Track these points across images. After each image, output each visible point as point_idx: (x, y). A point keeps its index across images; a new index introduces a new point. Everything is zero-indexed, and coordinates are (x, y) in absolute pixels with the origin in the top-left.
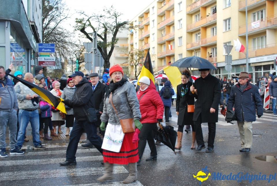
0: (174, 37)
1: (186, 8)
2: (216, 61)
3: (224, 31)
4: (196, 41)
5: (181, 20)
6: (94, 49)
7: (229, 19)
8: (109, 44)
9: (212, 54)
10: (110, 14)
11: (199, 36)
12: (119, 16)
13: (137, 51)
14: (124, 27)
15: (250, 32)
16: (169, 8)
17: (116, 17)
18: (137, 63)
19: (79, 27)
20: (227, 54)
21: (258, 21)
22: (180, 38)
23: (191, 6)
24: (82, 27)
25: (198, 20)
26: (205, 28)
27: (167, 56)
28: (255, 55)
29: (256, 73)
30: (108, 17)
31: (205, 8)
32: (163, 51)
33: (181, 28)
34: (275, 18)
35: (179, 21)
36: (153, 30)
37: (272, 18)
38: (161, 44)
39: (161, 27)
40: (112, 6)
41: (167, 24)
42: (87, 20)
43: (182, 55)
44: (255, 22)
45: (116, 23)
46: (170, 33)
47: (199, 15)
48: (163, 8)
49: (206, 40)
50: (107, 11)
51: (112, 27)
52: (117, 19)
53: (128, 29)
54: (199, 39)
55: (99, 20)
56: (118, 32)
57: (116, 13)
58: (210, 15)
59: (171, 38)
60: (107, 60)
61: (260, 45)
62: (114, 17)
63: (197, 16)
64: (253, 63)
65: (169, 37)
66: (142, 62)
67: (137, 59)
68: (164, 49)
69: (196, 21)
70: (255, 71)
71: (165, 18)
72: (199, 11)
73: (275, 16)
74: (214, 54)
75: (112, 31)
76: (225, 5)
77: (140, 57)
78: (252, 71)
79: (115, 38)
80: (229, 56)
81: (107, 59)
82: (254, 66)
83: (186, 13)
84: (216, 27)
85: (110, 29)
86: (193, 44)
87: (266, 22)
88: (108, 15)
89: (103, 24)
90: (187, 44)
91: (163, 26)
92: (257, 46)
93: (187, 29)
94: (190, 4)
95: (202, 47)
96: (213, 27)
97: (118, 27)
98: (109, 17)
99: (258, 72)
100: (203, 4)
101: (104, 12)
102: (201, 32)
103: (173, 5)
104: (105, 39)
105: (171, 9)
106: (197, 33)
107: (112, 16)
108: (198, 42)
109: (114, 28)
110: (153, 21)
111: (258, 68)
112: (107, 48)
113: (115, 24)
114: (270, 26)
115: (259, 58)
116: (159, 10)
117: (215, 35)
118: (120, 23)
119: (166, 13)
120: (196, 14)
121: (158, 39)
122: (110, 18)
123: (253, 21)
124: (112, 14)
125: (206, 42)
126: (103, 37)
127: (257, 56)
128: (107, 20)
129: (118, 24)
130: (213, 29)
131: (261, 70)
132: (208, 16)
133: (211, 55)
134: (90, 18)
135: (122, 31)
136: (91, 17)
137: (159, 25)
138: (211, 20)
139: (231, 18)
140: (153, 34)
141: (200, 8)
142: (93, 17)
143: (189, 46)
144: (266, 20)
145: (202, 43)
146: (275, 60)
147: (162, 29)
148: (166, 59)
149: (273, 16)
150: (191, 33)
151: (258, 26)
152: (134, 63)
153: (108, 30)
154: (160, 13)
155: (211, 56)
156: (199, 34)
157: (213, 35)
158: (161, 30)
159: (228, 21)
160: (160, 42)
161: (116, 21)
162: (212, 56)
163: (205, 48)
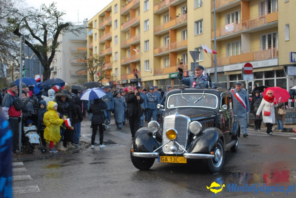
0: (140, 41)
1: (154, 7)
2: (187, 69)
3: (196, 34)
4: (165, 45)
5: (148, 20)
6: (22, 55)
7: (201, 21)
8: (49, 49)
9: (183, 61)
10: (50, 13)
11: (168, 40)
12: (60, 15)
13: (95, 56)
14: (67, 29)
15: (223, 36)
16: (133, 6)
17: (57, 18)
18: (95, 70)
19: (11, 28)
20: (193, 61)
21: (233, 23)
22: (147, 41)
23: (159, 5)
24: (15, 28)
25: (167, 21)
26: (175, 30)
27: (132, 63)
28: (228, 62)
29: (230, 83)
30: (47, 17)
31: (175, 7)
32: (127, 57)
33: (147, 30)
34: (250, 21)
35: (146, 21)
36: (115, 32)
37: (247, 21)
38: (125, 49)
39: (125, 28)
40: (53, 4)
41: (131, 25)
42: (21, 19)
43: (149, 62)
44: (229, 25)
45: (58, 24)
46: (135, 36)
47: (168, 16)
48: (127, 6)
49: (176, 45)
50: (46, 9)
51: (52, 28)
52: (58, 19)
53: (71, 31)
54: (168, 44)
55: (37, 20)
56: (60, 34)
57: (57, 12)
58: (180, 16)
59: (135, 41)
60: (47, 67)
61: (235, 51)
62: (54, 17)
63: (166, 17)
64: (227, 72)
65: (134, 40)
66: (101, 69)
67: (95, 66)
68: (128, 54)
69: (165, 22)
70: (230, 80)
71: (130, 18)
72: (167, 11)
73: (250, 18)
74: (184, 61)
75: (53, 33)
76: (197, 5)
77: (98, 63)
78: (226, 81)
79: (55, 42)
80: (195, 63)
81: (47, 65)
82: (228, 75)
83: (154, 12)
84: (187, 30)
85: (50, 31)
86: (161, 49)
87: (241, 24)
88: (48, 15)
89: (43, 25)
90: (155, 48)
91: (127, 27)
92: (231, 52)
93: (155, 32)
94: (157, 3)
95: (171, 52)
96: (184, 30)
97: (59, 28)
98: (49, 17)
99: (232, 83)
100: (172, 3)
101: (43, 11)
102: (170, 35)
103: (139, 3)
104: (45, 43)
105: (136, 9)
106: (166, 36)
107: (53, 16)
108: (167, 47)
109: (55, 30)
110: (116, 21)
111: (232, 77)
112: (47, 53)
113: (55, 26)
114: (245, 30)
115: (233, 66)
116: (123, 8)
117: (185, 38)
118: (62, 23)
119: (130, 12)
120: (165, 14)
121: (121, 42)
122: (49, 19)
123: (227, 23)
124: (52, 14)
125: (176, 47)
126: (43, 40)
127: (231, 64)
128: (46, 21)
129: (60, 25)
130: (184, 32)
131: (236, 80)
132: (178, 16)
133: (181, 61)
134: (25, 18)
135: (65, 33)
136: (26, 16)
137: (122, 26)
138: (181, 21)
139: (203, 20)
140: (116, 37)
141: (169, 7)
142: (29, 17)
143: (157, 51)
144: (241, 23)
145: (171, 47)
146: (243, 68)
147: (126, 30)
148: (131, 66)
149: (249, 18)
150: (158, 37)
151: (232, 30)
152: (91, 71)
153: (48, 32)
154: (123, 12)
155: (181, 63)
156: (168, 37)
157: (184, 38)
158: (124, 32)
159: (199, 22)
160: (124, 47)
161: (57, 21)
162: (183, 63)
163: (175, 54)
